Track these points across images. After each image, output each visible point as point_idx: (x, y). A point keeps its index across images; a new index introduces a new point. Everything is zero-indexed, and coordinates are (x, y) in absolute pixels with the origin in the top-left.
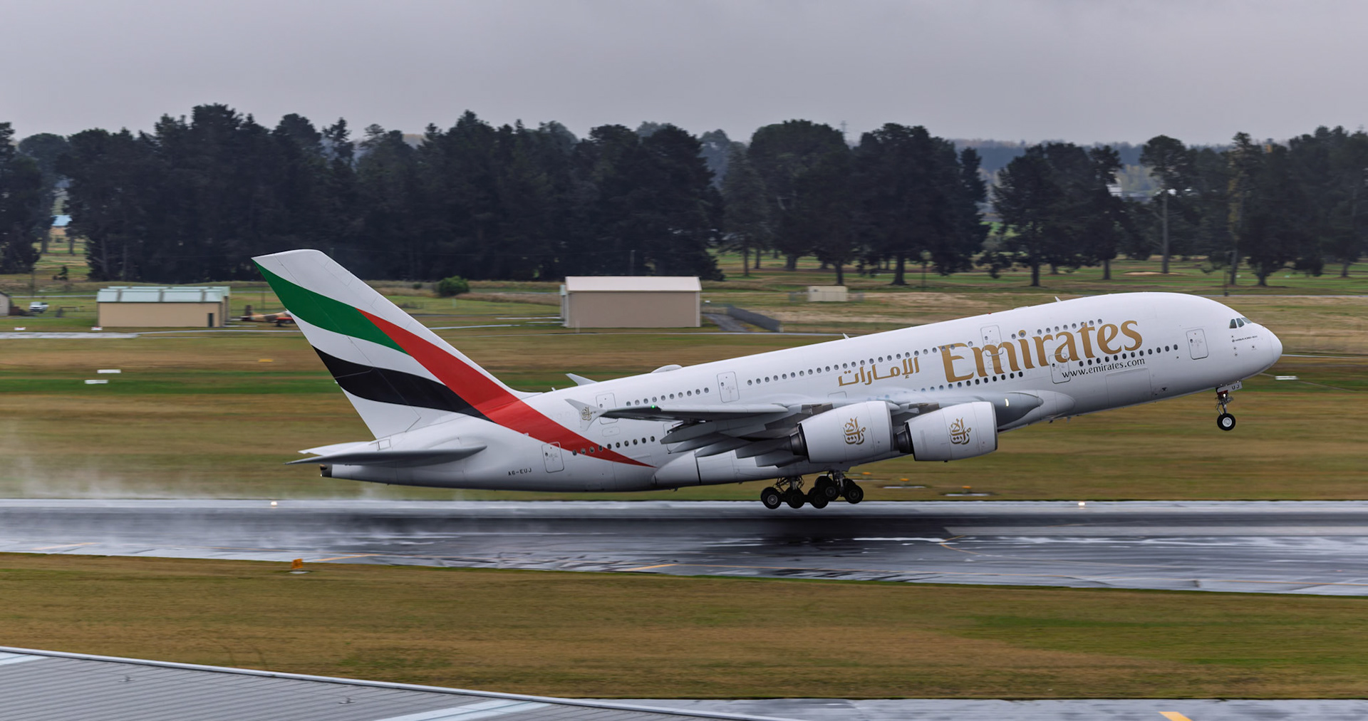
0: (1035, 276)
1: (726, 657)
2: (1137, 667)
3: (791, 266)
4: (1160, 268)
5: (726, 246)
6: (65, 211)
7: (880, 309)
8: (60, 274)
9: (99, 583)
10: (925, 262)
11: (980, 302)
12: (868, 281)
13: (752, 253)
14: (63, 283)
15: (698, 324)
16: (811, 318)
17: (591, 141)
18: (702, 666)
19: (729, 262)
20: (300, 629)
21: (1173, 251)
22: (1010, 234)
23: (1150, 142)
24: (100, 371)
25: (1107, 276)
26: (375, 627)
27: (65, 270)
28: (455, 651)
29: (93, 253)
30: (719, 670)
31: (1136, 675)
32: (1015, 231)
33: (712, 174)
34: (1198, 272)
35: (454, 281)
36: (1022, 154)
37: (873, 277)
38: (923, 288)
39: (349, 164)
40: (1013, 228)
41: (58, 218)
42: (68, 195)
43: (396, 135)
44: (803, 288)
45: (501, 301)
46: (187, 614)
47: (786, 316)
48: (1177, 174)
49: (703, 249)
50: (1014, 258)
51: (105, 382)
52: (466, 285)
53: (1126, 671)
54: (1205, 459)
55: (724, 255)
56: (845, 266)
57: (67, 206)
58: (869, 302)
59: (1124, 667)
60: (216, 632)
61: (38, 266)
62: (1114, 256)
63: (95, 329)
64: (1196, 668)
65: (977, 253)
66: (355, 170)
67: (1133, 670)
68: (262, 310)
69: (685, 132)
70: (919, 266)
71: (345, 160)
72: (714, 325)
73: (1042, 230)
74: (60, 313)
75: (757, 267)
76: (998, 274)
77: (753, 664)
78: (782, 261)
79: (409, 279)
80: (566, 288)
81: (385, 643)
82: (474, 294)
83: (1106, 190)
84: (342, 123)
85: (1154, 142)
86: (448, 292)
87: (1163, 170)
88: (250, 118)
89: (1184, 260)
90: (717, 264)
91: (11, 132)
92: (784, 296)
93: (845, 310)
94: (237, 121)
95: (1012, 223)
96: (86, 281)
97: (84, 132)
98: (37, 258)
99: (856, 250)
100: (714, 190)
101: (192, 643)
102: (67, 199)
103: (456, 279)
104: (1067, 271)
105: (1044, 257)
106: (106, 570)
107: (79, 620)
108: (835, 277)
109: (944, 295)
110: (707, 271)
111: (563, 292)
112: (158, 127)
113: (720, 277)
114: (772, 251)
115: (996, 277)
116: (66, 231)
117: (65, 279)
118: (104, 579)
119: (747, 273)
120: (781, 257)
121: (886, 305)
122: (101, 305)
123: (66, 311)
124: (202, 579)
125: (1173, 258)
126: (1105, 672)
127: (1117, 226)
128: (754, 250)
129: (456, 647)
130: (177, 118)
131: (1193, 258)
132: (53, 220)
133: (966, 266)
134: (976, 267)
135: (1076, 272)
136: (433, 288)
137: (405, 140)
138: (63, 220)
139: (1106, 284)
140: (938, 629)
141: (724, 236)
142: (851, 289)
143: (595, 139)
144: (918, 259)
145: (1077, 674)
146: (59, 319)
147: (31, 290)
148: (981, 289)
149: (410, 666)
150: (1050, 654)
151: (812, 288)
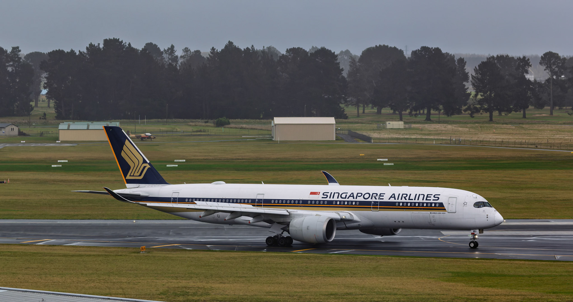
0: (491, 116)
1: (336, 291)
2: (524, 295)
3: (379, 112)
4: (549, 112)
5: (349, 103)
6: (45, 88)
7: (418, 132)
8: (42, 117)
9: (51, 257)
10: (440, 110)
11: (464, 129)
12: (413, 119)
13: (361, 106)
14: (44, 121)
15: (334, 139)
16: (386, 136)
17: (287, 55)
18: (325, 295)
19: (350, 110)
20: (142, 278)
21: (555, 105)
22: (479, 97)
23: (544, 55)
24: (59, 161)
25: (524, 117)
26: (177, 278)
27: (45, 114)
28: (213, 288)
29: (58, 107)
30: (332, 296)
31: (524, 299)
32: (481, 96)
33: (342, 70)
34: (566, 115)
35: (223, 119)
36: (485, 60)
37: (416, 117)
38: (439, 122)
39: (176, 65)
40: (481, 95)
41: (43, 91)
42: (47, 80)
43: (198, 52)
44: (384, 123)
45: (245, 128)
46: (91, 272)
47: (375, 135)
48: (557, 69)
49: (339, 104)
50: (481, 108)
51: (61, 166)
52: (228, 121)
53: (520, 297)
54: (564, 200)
55: (347, 107)
56: (403, 112)
57: (46, 85)
58: (414, 129)
59: (518, 295)
60: (104, 280)
61: (32, 113)
62: (528, 107)
63: (57, 142)
64: (551, 296)
65: (464, 106)
66: (178, 68)
67: (523, 297)
68: (135, 133)
69: (330, 51)
70: (437, 112)
71: (174, 64)
72: (342, 139)
73: (493, 95)
74: (42, 134)
75: (364, 112)
76: (473, 115)
77: (348, 294)
78: (375, 110)
79: (203, 119)
80: (274, 122)
81: (180, 285)
82: (232, 125)
83: (524, 76)
84: (173, 47)
85: (545, 55)
86: (220, 124)
87: (550, 67)
88: (129, 44)
89: (559, 109)
90: (344, 111)
91: (20, 51)
92: (375, 126)
93: (402, 132)
94: (124, 46)
95: (480, 92)
96: (55, 120)
97: (54, 51)
98: (32, 109)
99: (408, 105)
100: (343, 77)
101: (92, 285)
102: (46, 82)
103: (224, 119)
104: (505, 114)
105: (495, 108)
106: (55, 252)
107: (41, 275)
108: (399, 117)
109: (449, 125)
110: (339, 115)
111: (273, 125)
112: (87, 48)
113: (346, 117)
114: (370, 105)
115: (472, 117)
116: (46, 97)
117: (45, 119)
118: (54, 256)
119: (358, 116)
120: (375, 108)
121: (422, 130)
122: (60, 131)
123: (44, 134)
124: (99, 256)
125: (555, 108)
126: (509, 297)
127: (529, 94)
128: (362, 105)
129: (213, 286)
130: (96, 45)
131: (565, 108)
132: (41, 91)
133: (459, 112)
134: (463, 112)
135: (509, 115)
136: (214, 123)
137: (202, 54)
138: (44, 92)
139: (524, 120)
140: (434, 278)
141: (348, 98)
142: (405, 123)
143: (288, 54)
144: (437, 109)
145: (497, 299)
146: (42, 137)
147: (29, 124)
148: (465, 123)
149: (191, 295)
150: (485, 289)
151: (388, 123)
